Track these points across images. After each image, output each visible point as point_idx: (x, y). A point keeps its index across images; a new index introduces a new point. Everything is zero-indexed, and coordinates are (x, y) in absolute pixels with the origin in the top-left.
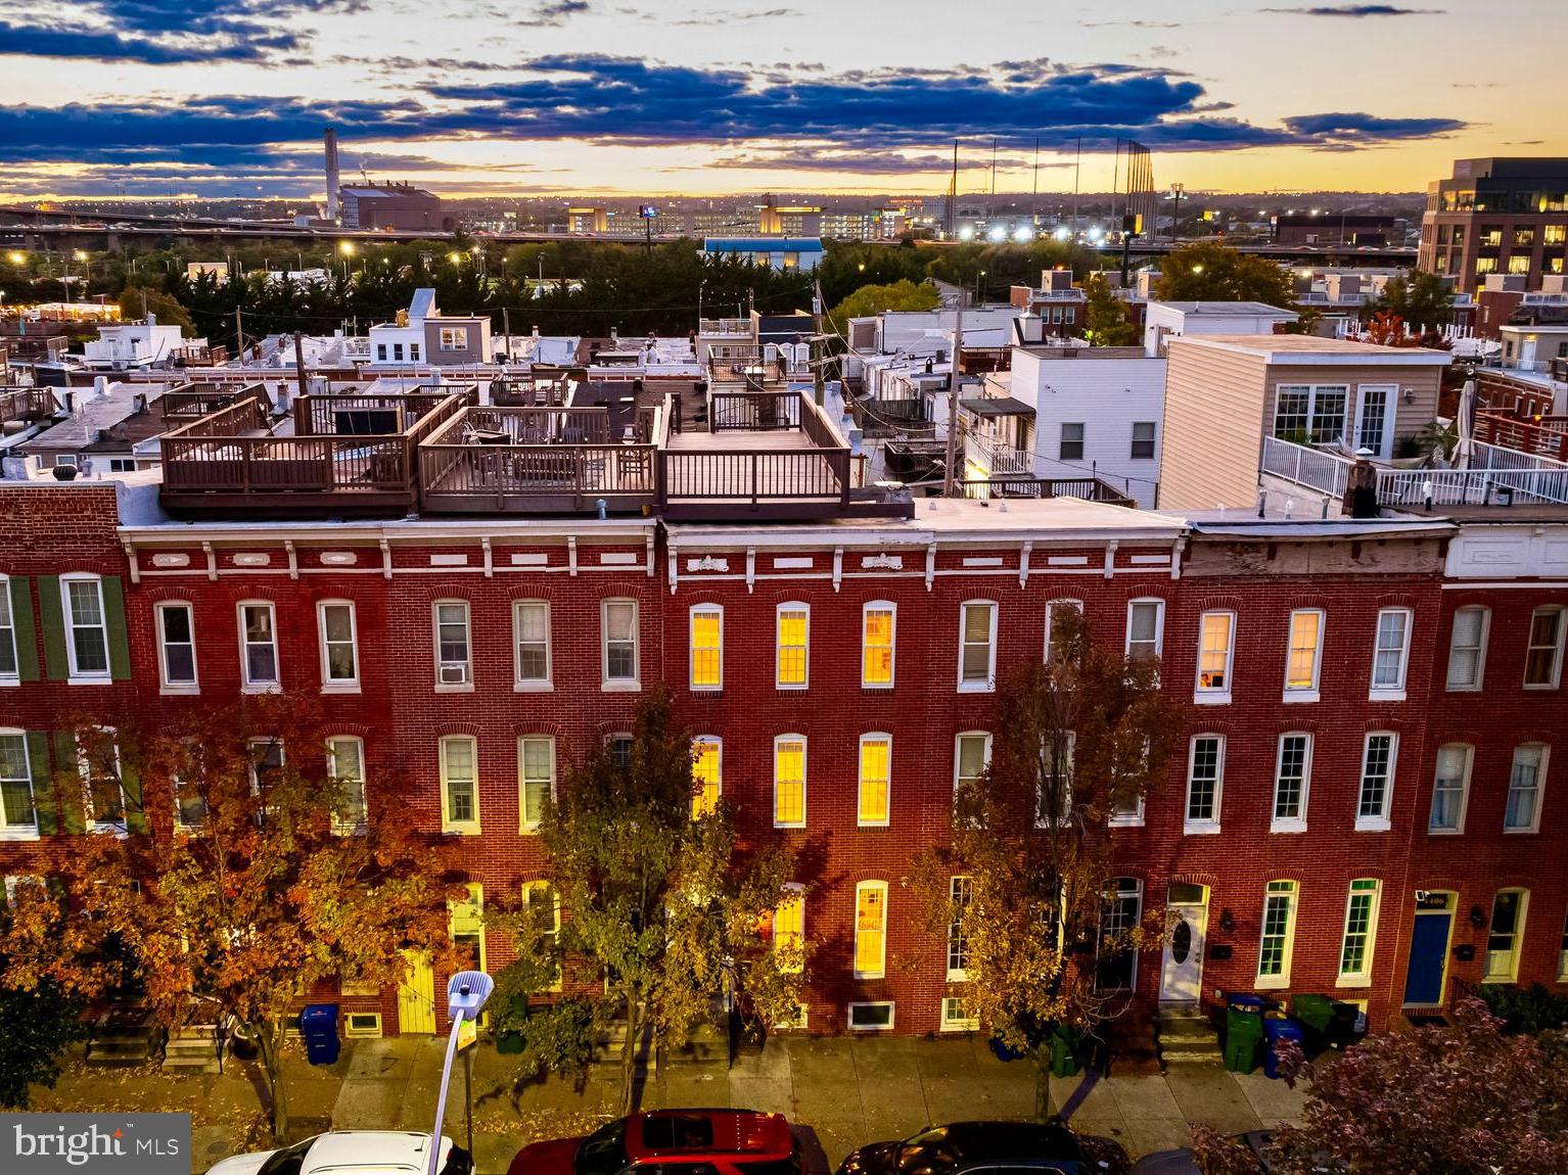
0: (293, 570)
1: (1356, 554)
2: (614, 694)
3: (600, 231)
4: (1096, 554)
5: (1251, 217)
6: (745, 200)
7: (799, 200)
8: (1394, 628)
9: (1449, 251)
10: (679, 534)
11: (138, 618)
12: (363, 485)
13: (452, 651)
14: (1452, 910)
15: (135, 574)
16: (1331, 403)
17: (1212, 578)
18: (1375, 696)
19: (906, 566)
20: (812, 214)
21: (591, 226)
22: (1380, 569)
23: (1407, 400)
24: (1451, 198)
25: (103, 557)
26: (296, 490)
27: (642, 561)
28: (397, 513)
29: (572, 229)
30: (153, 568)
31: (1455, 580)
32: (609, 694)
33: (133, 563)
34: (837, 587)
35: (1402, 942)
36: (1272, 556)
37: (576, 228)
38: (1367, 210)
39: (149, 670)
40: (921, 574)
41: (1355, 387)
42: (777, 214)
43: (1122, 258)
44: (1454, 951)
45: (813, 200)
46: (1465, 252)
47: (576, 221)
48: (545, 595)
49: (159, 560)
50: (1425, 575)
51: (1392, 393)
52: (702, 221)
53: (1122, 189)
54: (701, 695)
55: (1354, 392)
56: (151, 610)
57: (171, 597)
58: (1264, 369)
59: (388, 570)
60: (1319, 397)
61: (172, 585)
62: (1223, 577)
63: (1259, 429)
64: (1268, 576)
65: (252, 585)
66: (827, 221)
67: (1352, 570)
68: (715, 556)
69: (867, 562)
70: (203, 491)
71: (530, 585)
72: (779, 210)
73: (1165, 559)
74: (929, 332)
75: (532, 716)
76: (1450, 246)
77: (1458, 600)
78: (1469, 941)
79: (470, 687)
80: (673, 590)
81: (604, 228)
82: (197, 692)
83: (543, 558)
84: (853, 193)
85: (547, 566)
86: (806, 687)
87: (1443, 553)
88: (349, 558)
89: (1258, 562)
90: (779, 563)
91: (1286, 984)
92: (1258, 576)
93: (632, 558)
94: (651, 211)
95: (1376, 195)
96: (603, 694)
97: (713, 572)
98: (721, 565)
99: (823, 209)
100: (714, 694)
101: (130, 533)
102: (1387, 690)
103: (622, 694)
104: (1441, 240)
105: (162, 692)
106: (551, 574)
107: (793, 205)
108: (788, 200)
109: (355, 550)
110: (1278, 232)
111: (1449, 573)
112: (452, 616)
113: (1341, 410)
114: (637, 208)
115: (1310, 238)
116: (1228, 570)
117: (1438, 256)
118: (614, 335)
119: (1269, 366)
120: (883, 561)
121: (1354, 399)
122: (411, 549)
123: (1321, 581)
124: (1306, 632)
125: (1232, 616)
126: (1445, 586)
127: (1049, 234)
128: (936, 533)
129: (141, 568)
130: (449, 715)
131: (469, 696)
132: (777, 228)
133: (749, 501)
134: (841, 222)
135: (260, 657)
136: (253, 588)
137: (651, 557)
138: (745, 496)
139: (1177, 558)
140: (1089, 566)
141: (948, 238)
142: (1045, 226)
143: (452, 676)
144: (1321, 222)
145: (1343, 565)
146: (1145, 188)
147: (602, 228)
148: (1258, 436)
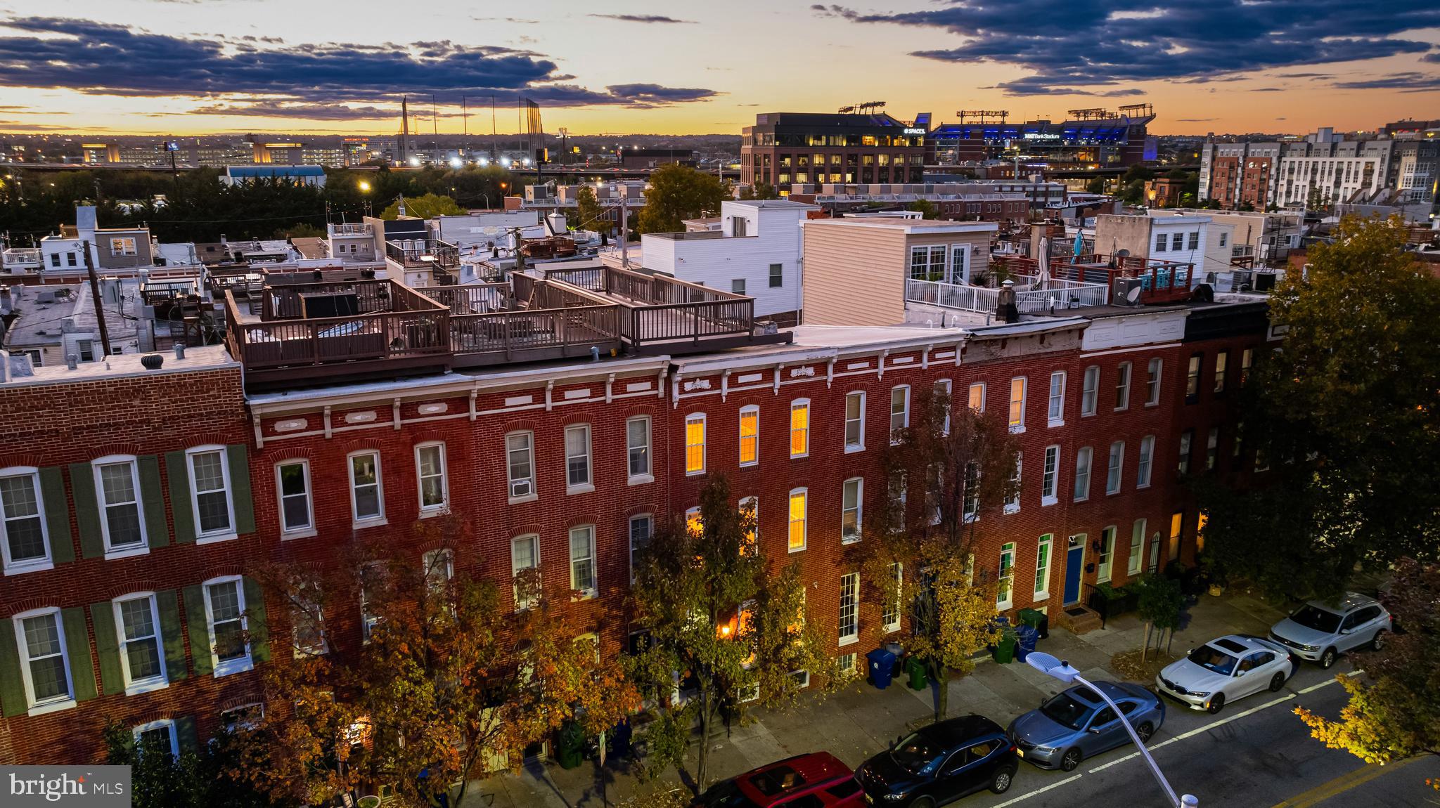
0: (398, 422)
1: (1042, 342)
2: (636, 486)
3: (114, 162)
4: (917, 354)
5: (596, 151)
6: (236, 139)
7: (284, 138)
8: (1058, 381)
9: (762, 171)
10: (687, 364)
11: (261, 477)
12: (397, 352)
13: (519, 472)
14: (1083, 545)
15: (260, 440)
16: (938, 257)
17: (975, 363)
18: (1051, 425)
19: (817, 373)
20: (296, 148)
21: (105, 158)
22: (1054, 349)
23: (976, 252)
24: (760, 137)
25: (227, 430)
26: (358, 360)
27: (655, 387)
28: (438, 371)
29: (87, 160)
30: (275, 433)
31: (1086, 352)
32: (633, 487)
33: (258, 432)
34: (776, 392)
35: (1063, 568)
36: (1003, 347)
37: (90, 160)
38: (667, 146)
39: (271, 522)
40: (824, 378)
41: (950, 245)
42: (267, 148)
43: (537, 178)
44: (1085, 568)
45: (294, 139)
46: (772, 170)
47: (90, 154)
48: (587, 419)
49: (280, 426)
50: (1072, 350)
51: (967, 248)
52: (205, 154)
53: (525, 131)
54: (693, 479)
55: (950, 249)
56: (272, 470)
57: (290, 457)
58: (904, 237)
59: (474, 414)
60: (932, 253)
61: (293, 446)
62: (980, 362)
63: (902, 275)
64: (1002, 359)
65: (362, 438)
66: (307, 153)
67: (1041, 351)
68: (702, 378)
69: (794, 373)
70: (276, 367)
71: (576, 413)
72: (268, 145)
73: (952, 354)
74: (474, 230)
75: (579, 511)
76: (762, 167)
77: (1086, 363)
78: (1092, 561)
79: (534, 497)
80: (675, 405)
81: (117, 160)
82: (315, 533)
83: (587, 392)
84: (311, 133)
85: (590, 398)
86: (756, 463)
87: (1081, 337)
88: (442, 407)
89: (996, 350)
90: (742, 379)
91: (1011, 606)
92: (997, 360)
93: (648, 385)
94: (174, 146)
95: (668, 136)
96: (628, 488)
97: (701, 390)
98: (706, 384)
99: (303, 145)
100: (701, 477)
101: (262, 406)
102: (1055, 421)
103: (641, 486)
104: (756, 164)
105: (283, 538)
106: (592, 404)
107: (279, 142)
108: (274, 138)
109: (446, 401)
110: (623, 160)
111: (1084, 349)
112: (518, 444)
113: (943, 261)
114: (163, 143)
115: (651, 164)
116: (984, 358)
117: (755, 173)
118: (224, 241)
119: (908, 236)
120: (803, 371)
121: (949, 253)
122: (489, 395)
123: (1026, 359)
124: (1018, 389)
125: (983, 385)
126: (1081, 356)
127: (474, 162)
128: (839, 349)
129: (264, 435)
130: (519, 520)
131: (533, 503)
132: (267, 159)
133: (692, 339)
134: (318, 154)
135: (367, 496)
136: (361, 440)
137: (661, 383)
138: (690, 336)
139: (959, 352)
140: (915, 362)
141: (403, 165)
142: (471, 157)
143: (522, 490)
144: (641, 153)
145: (1036, 349)
146: (538, 131)
147: (116, 159)
148: (902, 279)
